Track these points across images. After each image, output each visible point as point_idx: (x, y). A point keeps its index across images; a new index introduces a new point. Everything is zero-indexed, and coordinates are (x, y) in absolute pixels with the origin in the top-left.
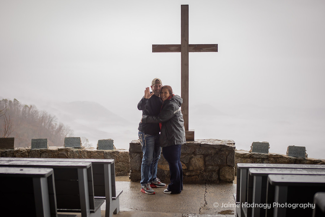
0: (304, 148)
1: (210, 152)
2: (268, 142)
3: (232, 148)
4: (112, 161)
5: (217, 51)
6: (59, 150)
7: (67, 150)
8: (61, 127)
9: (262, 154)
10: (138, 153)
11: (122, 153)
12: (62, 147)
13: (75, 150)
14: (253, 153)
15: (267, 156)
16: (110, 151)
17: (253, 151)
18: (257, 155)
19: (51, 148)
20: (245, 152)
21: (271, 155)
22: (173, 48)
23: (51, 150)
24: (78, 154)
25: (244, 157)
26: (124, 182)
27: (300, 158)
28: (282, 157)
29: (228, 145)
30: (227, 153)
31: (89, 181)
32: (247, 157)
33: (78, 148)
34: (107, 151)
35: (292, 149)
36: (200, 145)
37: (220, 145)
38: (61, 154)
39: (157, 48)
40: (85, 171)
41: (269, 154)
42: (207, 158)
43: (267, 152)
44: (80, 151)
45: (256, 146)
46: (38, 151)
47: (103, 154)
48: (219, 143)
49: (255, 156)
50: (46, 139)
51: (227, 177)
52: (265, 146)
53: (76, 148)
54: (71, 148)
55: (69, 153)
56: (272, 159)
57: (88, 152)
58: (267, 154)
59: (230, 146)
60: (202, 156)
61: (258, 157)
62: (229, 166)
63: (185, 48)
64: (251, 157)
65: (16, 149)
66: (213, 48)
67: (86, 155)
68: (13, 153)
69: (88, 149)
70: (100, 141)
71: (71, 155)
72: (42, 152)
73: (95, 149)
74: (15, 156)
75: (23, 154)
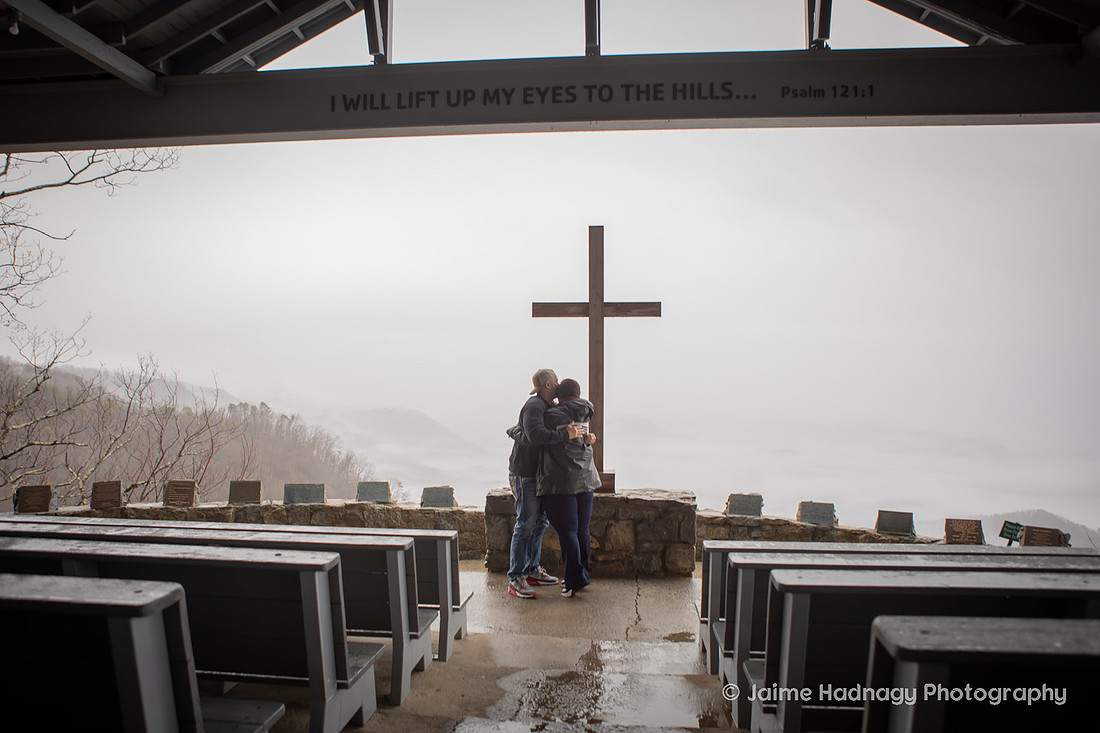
0: (832, 505)
1: (646, 514)
2: (760, 493)
3: (689, 506)
4: (452, 533)
5: (659, 315)
6: (347, 506)
7: (361, 508)
8: (349, 459)
9: (749, 517)
10: (502, 515)
11: (470, 514)
12: (353, 501)
13: (378, 507)
14: (731, 516)
15: (759, 521)
16: (448, 509)
17: (730, 512)
18: (738, 519)
19: (331, 502)
20: (715, 515)
21: (767, 520)
22: (573, 309)
23: (332, 508)
24: (383, 516)
25: (712, 524)
26: (474, 574)
27: (823, 525)
28: (787, 523)
29: (682, 501)
30: (680, 517)
31: (409, 575)
32: (718, 525)
33: (384, 503)
34: (441, 509)
35: (807, 508)
36: (626, 501)
37: (667, 501)
38: (351, 515)
39: (541, 310)
40: (400, 555)
41: (762, 518)
42: (640, 528)
43: (759, 514)
44: (388, 510)
45: (738, 502)
46: (306, 508)
47: (432, 517)
48: (664, 497)
49: (734, 522)
50: (323, 485)
51: (680, 564)
52: (754, 502)
53: (380, 503)
54: (371, 504)
55: (366, 513)
56: (768, 528)
57: (402, 511)
58: (757, 518)
59: (687, 502)
60: (630, 522)
61: (740, 523)
62: (685, 543)
63: (596, 309)
64: (726, 523)
65: (264, 503)
66: (652, 309)
67: (399, 518)
68: (258, 512)
69: (403, 505)
70: (428, 491)
72: (313, 511)
73: (418, 506)
74: (261, 517)
75: (276, 513)
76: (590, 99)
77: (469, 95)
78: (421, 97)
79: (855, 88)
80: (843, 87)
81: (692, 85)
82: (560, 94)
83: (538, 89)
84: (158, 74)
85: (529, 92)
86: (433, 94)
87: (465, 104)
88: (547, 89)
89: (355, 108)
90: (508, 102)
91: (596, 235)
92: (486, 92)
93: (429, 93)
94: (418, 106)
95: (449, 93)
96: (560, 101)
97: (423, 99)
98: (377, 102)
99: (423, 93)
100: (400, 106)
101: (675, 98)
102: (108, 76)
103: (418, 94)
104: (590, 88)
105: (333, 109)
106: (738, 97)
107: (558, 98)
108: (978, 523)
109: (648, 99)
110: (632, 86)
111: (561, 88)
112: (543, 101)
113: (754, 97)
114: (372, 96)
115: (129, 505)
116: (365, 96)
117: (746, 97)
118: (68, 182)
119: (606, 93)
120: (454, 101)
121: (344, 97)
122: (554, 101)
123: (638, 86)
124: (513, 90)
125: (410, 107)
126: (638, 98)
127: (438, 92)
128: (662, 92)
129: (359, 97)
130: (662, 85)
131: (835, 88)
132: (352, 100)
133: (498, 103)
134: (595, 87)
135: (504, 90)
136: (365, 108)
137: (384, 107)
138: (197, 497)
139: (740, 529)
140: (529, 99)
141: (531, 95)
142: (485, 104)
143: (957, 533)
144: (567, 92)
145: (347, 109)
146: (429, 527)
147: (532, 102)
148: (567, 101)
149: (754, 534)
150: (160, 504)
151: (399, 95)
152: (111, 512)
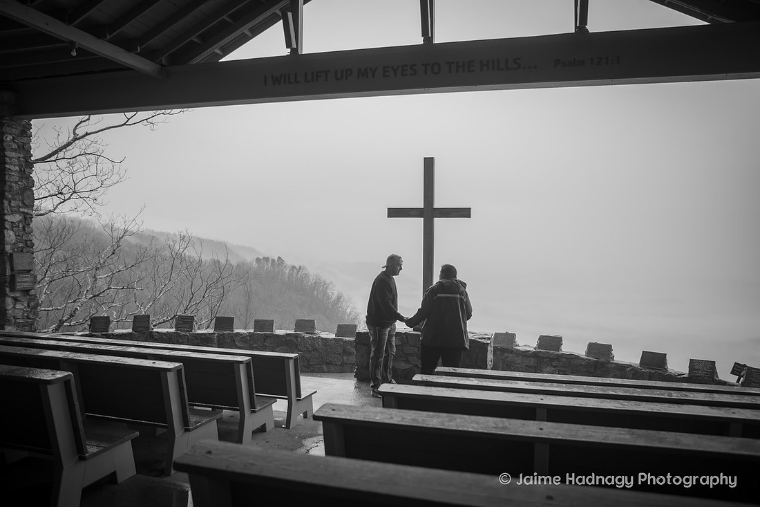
0: (611, 346)
3: (484, 344)
5: (469, 217)
6: (287, 335)
7: (296, 336)
9: (551, 352)
10: (365, 345)
13: (307, 336)
14: (539, 350)
15: (559, 355)
17: (539, 348)
18: (544, 353)
19: (279, 332)
20: (528, 349)
21: (563, 355)
22: (413, 212)
23: (278, 335)
24: (310, 342)
25: (526, 356)
26: (347, 381)
27: (602, 360)
28: (577, 357)
29: (480, 340)
30: (478, 350)
32: (530, 356)
33: (311, 334)
34: (348, 339)
35: (593, 348)
38: (290, 340)
39: (394, 213)
40: (242, 366)
41: (560, 352)
43: (559, 350)
44: (313, 338)
45: (544, 341)
46: (261, 334)
49: (540, 355)
52: (557, 341)
53: (308, 333)
54: (303, 334)
55: (299, 340)
56: (564, 360)
57: (322, 339)
58: (557, 353)
59: (483, 341)
61: (544, 356)
63: (429, 213)
64: (534, 355)
65: (236, 331)
66: (465, 213)
67: (320, 343)
68: (232, 337)
69: (324, 335)
70: (340, 326)
71: (301, 342)
72: (266, 337)
73: (333, 336)
74: (234, 341)
75: (244, 337)
76: (426, 73)
77: (349, 72)
78: (320, 74)
79: (607, 58)
80: (598, 57)
81: (493, 61)
82: (407, 70)
83: (392, 67)
84: (162, 66)
85: (386, 69)
86: (327, 72)
87: (346, 79)
88: (398, 66)
89: (279, 83)
90: (373, 77)
91: (429, 164)
92: (360, 70)
93: (324, 72)
94: (317, 81)
95: (336, 71)
96: (407, 75)
97: (320, 76)
98: (292, 79)
99: (320, 72)
100: (306, 81)
101: (481, 70)
102: (128, 69)
103: (317, 72)
104: (425, 65)
105: (265, 84)
106: (524, 68)
107: (405, 73)
108: (713, 363)
109: (464, 71)
110: (453, 63)
111: (407, 66)
112: (395, 75)
113: (535, 67)
114: (289, 75)
115: (155, 330)
116: (285, 75)
117: (530, 68)
118: (125, 124)
119: (436, 68)
120: (339, 76)
121: (272, 76)
122: (403, 75)
123: (457, 63)
124: (376, 68)
125: (313, 80)
126: (457, 71)
127: (329, 71)
128: (473, 66)
129: (281, 76)
130: (473, 61)
131: (592, 59)
132: (277, 78)
133: (367, 77)
134: (429, 64)
135: (371, 69)
136: (285, 83)
137: (296, 82)
138: (196, 326)
139: (545, 360)
140: (387, 74)
141: (388, 71)
142: (358, 77)
143: (697, 370)
144: (411, 69)
145: (274, 84)
146: (340, 350)
147: (388, 76)
148: (411, 75)
149: (554, 364)
150: (173, 330)
151: (306, 74)
152: (144, 333)
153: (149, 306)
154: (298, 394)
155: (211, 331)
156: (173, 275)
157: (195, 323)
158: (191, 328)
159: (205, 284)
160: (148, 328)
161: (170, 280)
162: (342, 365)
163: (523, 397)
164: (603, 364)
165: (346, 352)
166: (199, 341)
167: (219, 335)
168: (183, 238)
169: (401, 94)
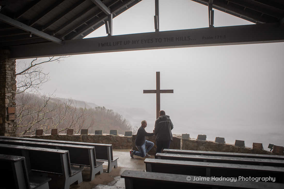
0: (224, 138)
2: (206, 135)
5: (173, 93)
6: (107, 136)
7: (110, 136)
9: (203, 141)
12: (109, 134)
13: (114, 136)
14: (198, 140)
17: (198, 139)
19: (104, 134)
20: (194, 140)
21: (207, 142)
22: (152, 91)
23: (104, 136)
24: (115, 138)
27: (221, 143)
28: (212, 142)
29: (178, 137)
30: (177, 141)
33: (116, 135)
34: (129, 137)
35: (217, 139)
38: (108, 138)
39: (145, 92)
41: (206, 141)
43: (205, 139)
44: (117, 137)
45: (201, 137)
46: (98, 136)
47: (127, 138)
49: (199, 142)
52: (204, 137)
55: (111, 137)
56: (207, 143)
57: (120, 137)
58: (205, 141)
59: (179, 138)
61: (200, 142)
63: (158, 92)
64: (196, 142)
65: (89, 134)
66: (171, 91)
67: (119, 138)
68: (87, 136)
69: (120, 135)
70: (126, 132)
71: (112, 138)
72: (99, 136)
73: (124, 136)
74: (88, 138)
75: (91, 137)
76: (156, 42)
77: (129, 42)
78: (118, 43)
79: (221, 36)
80: (218, 36)
81: (180, 37)
83: (144, 40)
84: (62, 40)
85: (142, 41)
86: (121, 42)
87: (128, 44)
88: (147, 40)
89: (104, 46)
90: (138, 43)
91: (158, 74)
92: (133, 41)
93: (120, 42)
94: (117, 45)
95: (124, 42)
96: (150, 43)
97: (119, 43)
98: (109, 44)
100: (114, 45)
101: (176, 41)
102: (51, 41)
103: (118, 42)
104: (156, 39)
105: (99, 46)
106: (192, 40)
107: (149, 42)
108: (262, 144)
109: (170, 41)
110: (166, 38)
111: (150, 39)
112: (145, 43)
113: (195, 40)
114: (108, 43)
115: (59, 134)
116: (106, 43)
117: (194, 40)
118: (49, 61)
119: (160, 40)
121: (102, 44)
123: (168, 38)
124: (139, 40)
125: (116, 45)
126: (168, 41)
127: (122, 42)
129: (105, 43)
130: (173, 38)
131: (216, 36)
132: (103, 44)
133: (135, 44)
134: (158, 39)
135: (137, 40)
136: (106, 46)
137: (110, 45)
138: (74, 133)
139: (201, 144)
140: (143, 42)
141: (143, 41)
142: (132, 44)
143: (256, 147)
144: (151, 40)
145: (102, 46)
146: (126, 141)
147: (143, 43)
148: (151, 43)
149: (204, 145)
150: (66, 134)
151: (113, 43)
152: (55, 136)
153: (57, 125)
154: (112, 159)
155: (80, 134)
156: (66, 114)
157: (74, 132)
158: (72, 133)
159: (77, 117)
160: (57, 133)
161: (65, 116)
162: (127, 146)
163: (200, 163)
164: (221, 145)
165: (128, 142)
166: (75, 138)
167: (82, 136)
168: (70, 101)
169: (148, 49)
